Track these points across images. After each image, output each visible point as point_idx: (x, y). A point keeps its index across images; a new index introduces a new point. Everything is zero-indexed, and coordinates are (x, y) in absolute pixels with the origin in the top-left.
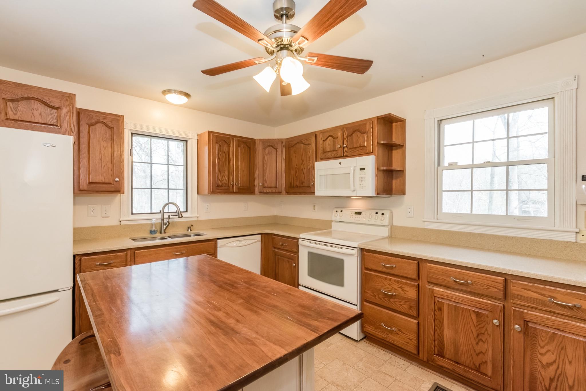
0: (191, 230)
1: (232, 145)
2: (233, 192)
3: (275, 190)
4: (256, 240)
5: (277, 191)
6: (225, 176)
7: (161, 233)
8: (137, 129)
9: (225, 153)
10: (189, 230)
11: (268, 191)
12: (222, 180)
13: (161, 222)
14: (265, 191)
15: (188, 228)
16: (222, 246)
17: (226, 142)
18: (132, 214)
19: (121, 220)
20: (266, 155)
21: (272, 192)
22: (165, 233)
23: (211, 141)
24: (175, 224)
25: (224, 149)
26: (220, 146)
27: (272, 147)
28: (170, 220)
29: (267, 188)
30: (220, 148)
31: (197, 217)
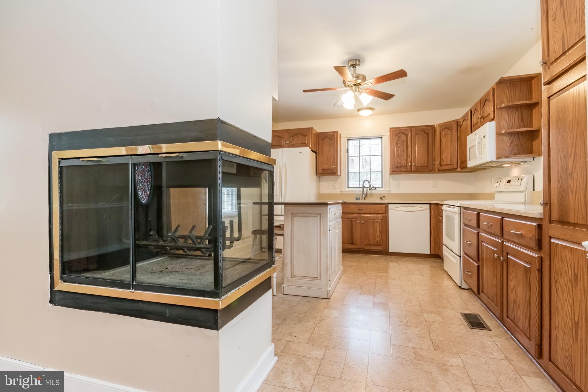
0: (382, 200)
1: (409, 135)
2: (412, 171)
3: (450, 167)
4: (424, 209)
5: (452, 168)
6: (403, 159)
7: (362, 200)
8: (350, 136)
9: (403, 141)
10: (381, 199)
11: (444, 169)
12: (401, 162)
13: (362, 193)
14: (442, 169)
15: (380, 198)
16: (392, 209)
17: (404, 133)
18: (348, 187)
19: (342, 190)
20: (443, 137)
21: (449, 169)
22: (364, 199)
23: (392, 135)
24: (371, 195)
25: (403, 138)
26: (399, 137)
27: (447, 129)
28: (369, 193)
29: (444, 166)
30: (399, 139)
31: (389, 191)
